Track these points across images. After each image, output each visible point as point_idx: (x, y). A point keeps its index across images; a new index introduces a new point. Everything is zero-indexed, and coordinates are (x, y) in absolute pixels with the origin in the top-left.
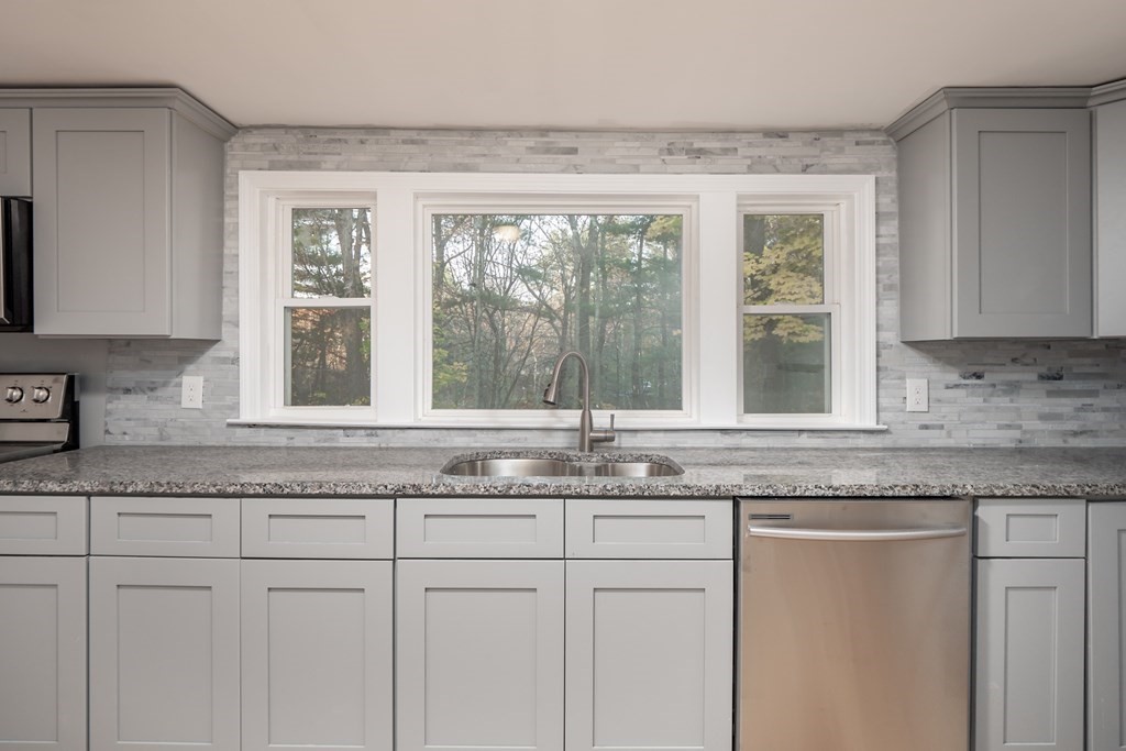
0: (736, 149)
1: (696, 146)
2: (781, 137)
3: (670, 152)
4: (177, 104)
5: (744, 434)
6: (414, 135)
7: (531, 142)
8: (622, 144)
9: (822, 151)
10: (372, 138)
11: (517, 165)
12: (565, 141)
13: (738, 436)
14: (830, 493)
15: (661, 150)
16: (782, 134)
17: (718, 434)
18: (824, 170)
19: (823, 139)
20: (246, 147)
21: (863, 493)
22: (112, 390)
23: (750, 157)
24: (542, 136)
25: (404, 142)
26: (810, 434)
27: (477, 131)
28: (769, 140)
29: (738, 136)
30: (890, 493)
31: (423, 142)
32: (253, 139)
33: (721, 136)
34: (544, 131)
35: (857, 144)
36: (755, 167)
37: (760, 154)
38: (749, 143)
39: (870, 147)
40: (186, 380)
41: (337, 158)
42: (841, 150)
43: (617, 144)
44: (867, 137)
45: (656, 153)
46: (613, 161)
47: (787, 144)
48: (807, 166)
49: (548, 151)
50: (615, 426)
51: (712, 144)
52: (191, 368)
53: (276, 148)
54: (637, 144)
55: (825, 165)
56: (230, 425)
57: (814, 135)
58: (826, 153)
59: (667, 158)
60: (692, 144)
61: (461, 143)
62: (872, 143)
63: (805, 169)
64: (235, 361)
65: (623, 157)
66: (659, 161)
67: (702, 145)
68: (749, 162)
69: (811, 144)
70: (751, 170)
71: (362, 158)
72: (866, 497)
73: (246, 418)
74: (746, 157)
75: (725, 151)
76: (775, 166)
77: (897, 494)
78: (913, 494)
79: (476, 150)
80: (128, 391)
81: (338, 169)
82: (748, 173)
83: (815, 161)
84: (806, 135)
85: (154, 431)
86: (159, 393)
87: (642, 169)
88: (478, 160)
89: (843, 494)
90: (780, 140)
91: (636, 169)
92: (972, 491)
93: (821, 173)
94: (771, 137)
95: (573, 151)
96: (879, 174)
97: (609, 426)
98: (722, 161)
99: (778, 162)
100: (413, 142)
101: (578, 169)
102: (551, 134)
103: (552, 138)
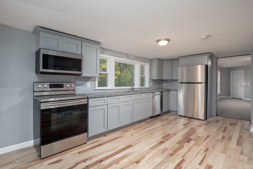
6: (114, 52)
10: (110, 51)
12: (128, 55)
22: (76, 85)
27: (120, 53)
31: (115, 53)
34: (126, 54)
35: (148, 60)
48: (145, 62)
51: (139, 58)
52: (88, 81)
54: (133, 57)
60: (137, 58)
64: (94, 80)
70: (141, 61)
73: (96, 89)
80: (79, 85)
81: (106, 55)
84: (145, 59)
85: (83, 91)
86: (84, 85)
87: (134, 60)
94: (142, 58)
95: (129, 57)
103: (127, 55)
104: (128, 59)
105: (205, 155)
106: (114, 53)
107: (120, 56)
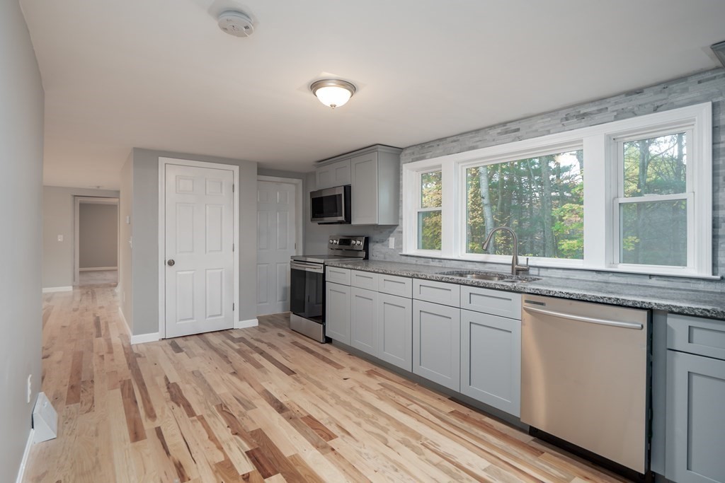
0: (607, 108)
1: (582, 112)
2: (638, 93)
3: (567, 119)
4: (379, 150)
5: (611, 274)
6: (455, 138)
7: (499, 130)
8: (541, 121)
9: (670, 94)
10: (441, 143)
11: (495, 142)
12: (513, 126)
13: (606, 275)
14: (567, 296)
15: (562, 119)
16: (639, 91)
17: (594, 273)
18: (672, 106)
19: (670, 87)
20: (405, 155)
21: (586, 298)
22: (374, 242)
23: (617, 111)
24: (504, 126)
25: (452, 142)
26: (658, 278)
27: (477, 131)
28: (628, 97)
29: (608, 100)
30: (601, 301)
31: (458, 140)
32: (407, 152)
33: (597, 103)
34: (505, 124)
35: (699, 82)
36: (619, 116)
37: (623, 107)
38: (616, 102)
39: (712, 82)
40: (390, 238)
41: (431, 153)
42: (685, 90)
43: (539, 121)
44: (709, 75)
45: (559, 121)
46: (536, 131)
47: (643, 96)
48: (658, 107)
49: (506, 133)
50: (529, 264)
51: (593, 108)
52: (392, 235)
53: (413, 153)
54: (549, 119)
55: (672, 103)
56: (401, 255)
57: (663, 86)
58: (673, 95)
59: (565, 122)
60: (579, 111)
61: (471, 137)
62: (715, 78)
63: (656, 110)
64: (402, 232)
65: (542, 127)
66: (561, 125)
67: (585, 111)
68: (615, 113)
69: (661, 92)
70: (616, 118)
71: (438, 152)
72: (587, 301)
73: (404, 253)
74: (614, 111)
75: (600, 111)
76: (633, 112)
77: (605, 301)
78: (615, 303)
79: (477, 139)
80: (377, 242)
82: (615, 121)
83: (664, 102)
84: (657, 87)
85: (382, 256)
86: (384, 243)
87: (551, 131)
88: (478, 143)
89: (575, 297)
90: (637, 95)
91: (549, 132)
92: (655, 306)
93: (668, 109)
94: (631, 95)
95: (518, 130)
96: (715, 100)
97: (526, 263)
98: (598, 117)
99: (636, 109)
100: (455, 141)
101: (520, 139)
102: (508, 124)
103: (509, 126)
104: (513, 141)
105: (168, 453)
106: (455, 144)
107: (474, 144)
